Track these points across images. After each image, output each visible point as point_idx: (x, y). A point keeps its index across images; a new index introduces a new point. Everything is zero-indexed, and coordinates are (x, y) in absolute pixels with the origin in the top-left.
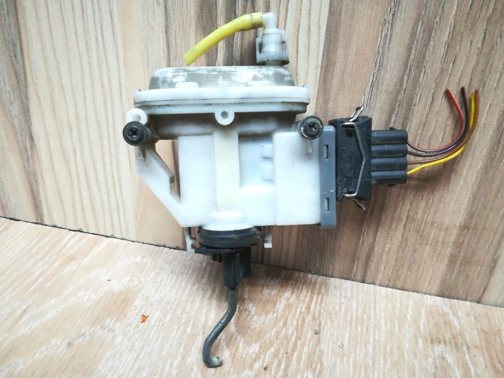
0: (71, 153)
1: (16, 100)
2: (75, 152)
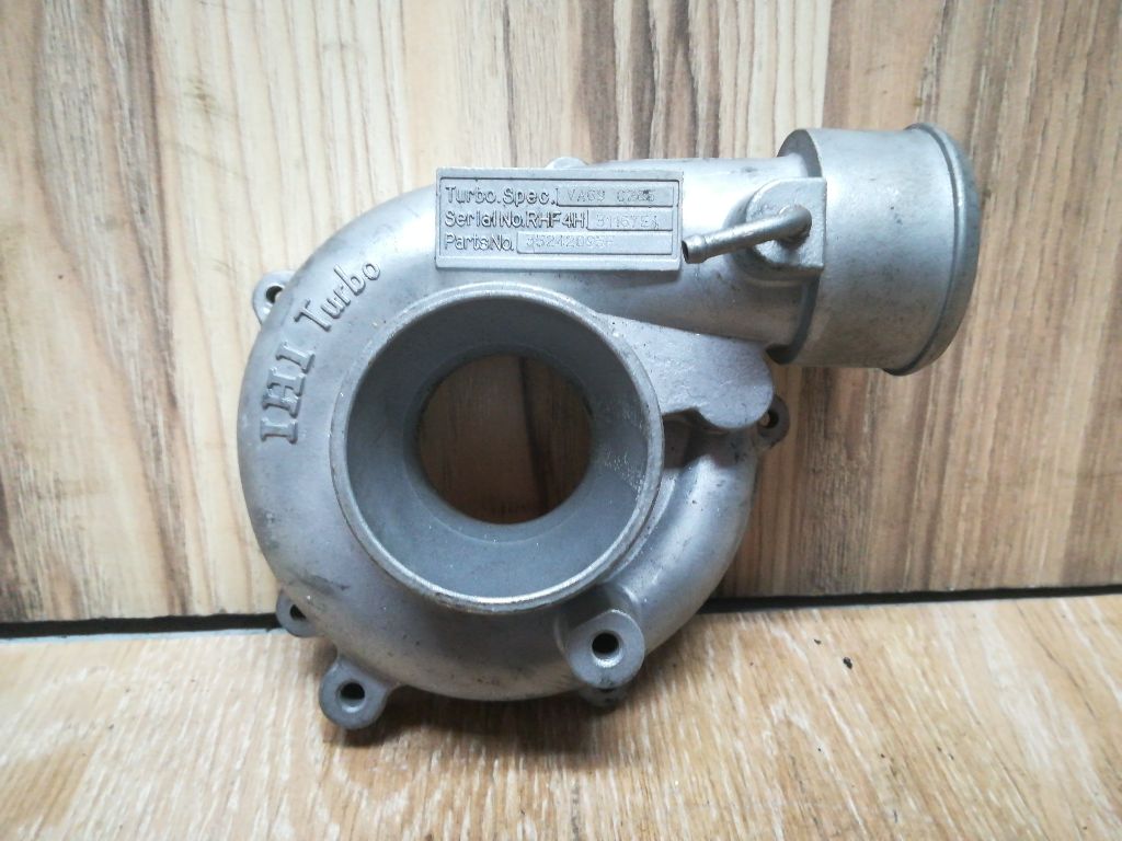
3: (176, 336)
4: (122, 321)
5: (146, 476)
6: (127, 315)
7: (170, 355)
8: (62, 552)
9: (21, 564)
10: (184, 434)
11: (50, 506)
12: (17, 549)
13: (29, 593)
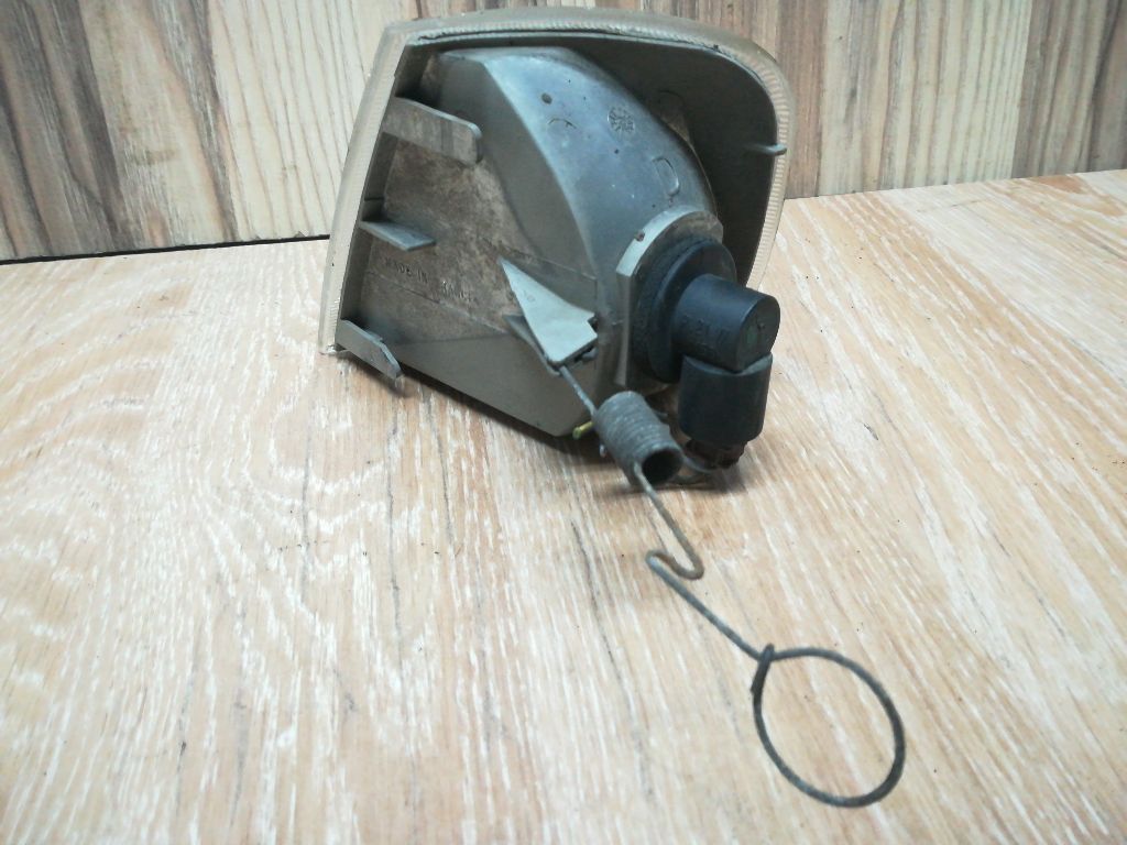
0: (279, 106)
1: (189, 39)
2: (286, 104)
3: (215, 52)
4: (180, 44)
5: (202, 147)
6: (183, 39)
7: (212, 65)
8: (154, 201)
9: (129, 210)
10: (224, 118)
11: (144, 169)
12: (126, 201)
13: (136, 230)
